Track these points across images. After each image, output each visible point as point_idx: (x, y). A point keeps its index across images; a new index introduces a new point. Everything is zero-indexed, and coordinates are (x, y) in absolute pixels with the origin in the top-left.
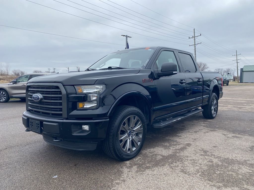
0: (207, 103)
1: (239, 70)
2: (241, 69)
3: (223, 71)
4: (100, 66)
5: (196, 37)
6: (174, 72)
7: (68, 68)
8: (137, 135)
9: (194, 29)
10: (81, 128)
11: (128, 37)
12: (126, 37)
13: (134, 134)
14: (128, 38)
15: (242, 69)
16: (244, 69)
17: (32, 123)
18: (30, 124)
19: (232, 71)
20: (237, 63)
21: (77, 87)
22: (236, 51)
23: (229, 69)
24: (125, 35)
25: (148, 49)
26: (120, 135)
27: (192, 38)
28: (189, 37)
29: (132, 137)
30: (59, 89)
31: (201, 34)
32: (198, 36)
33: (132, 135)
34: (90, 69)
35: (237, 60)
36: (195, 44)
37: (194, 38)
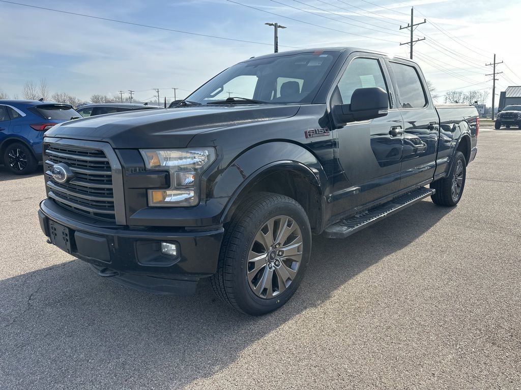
0: (443, 175)
1: (495, 96)
2: (501, 92)
3: (462, 96)
4: (212, 94)
5: (415, 26)
6: (380, 112)
7: (157, 90)
8: (288, 262)
9: (412, 10)
10: (160, 248)
11: (280, 27)
12: (275, 27)
13: (282, 259)
14: (279, 29)
15: (503, 94)
16: (507, 93)
17: (55, 230)
18: (51, 230)
19: (480, 96)
20: (494, 80)
21: (145, 152)
22: (495, 55)
23: (475, 93)
24: (274, 24)
25: (320, 55)
26: (251, 252)
27: (406, 28)
28: (401, 26)
29: (275, 264)
30: (105, 157)
31: (425, 20)
32: (418, 24)
33: (277, 260)
34: (187, 103)
35: (494, 74)
36: (412, 42)
37: (410, 28)
